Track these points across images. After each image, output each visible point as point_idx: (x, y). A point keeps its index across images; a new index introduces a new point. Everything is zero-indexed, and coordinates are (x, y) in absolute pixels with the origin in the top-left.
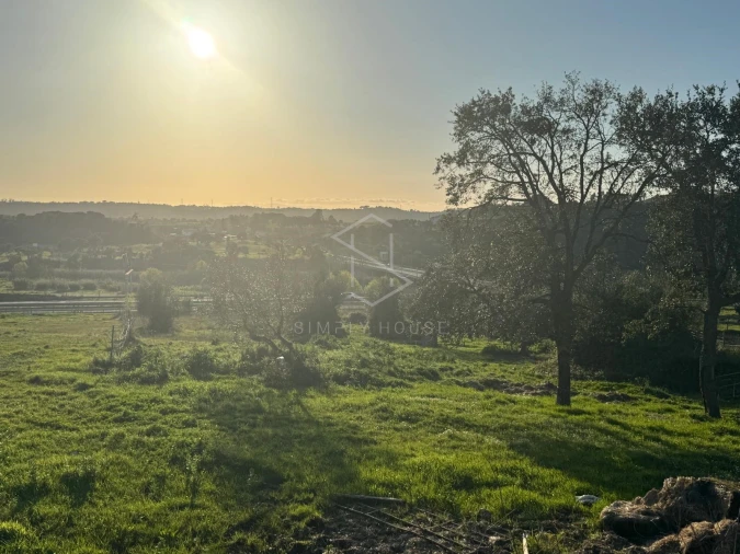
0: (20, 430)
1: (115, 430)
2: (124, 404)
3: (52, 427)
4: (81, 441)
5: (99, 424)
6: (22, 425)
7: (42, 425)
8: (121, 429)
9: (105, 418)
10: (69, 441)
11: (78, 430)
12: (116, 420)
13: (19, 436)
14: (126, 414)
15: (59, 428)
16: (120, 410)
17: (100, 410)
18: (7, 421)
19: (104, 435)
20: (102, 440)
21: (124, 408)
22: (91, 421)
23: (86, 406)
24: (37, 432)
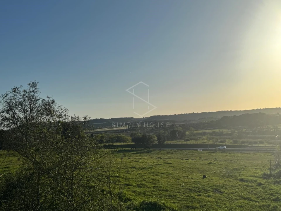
0: (237, 200)
1: (273, 204)
2: (277, 193)
3: (248, 199)
4: (260, 207)
5: (267, 201)
6: (238, 198)
7: (245, 199)
8: (276, 204)
9: (269, 198)
10: (255, 206)
11: (259, 202)
12: (274, 200)
13: (236, 202)
14: (278, 198)
15: (251, 200)
16: (275, 196)
17: (267, 195)
18: (232, 195)
19: (269, 206)
20: (268, 208)
21: (277, 195)
22: (264, 199)
23: (262, 192)
24: (243, 201)
